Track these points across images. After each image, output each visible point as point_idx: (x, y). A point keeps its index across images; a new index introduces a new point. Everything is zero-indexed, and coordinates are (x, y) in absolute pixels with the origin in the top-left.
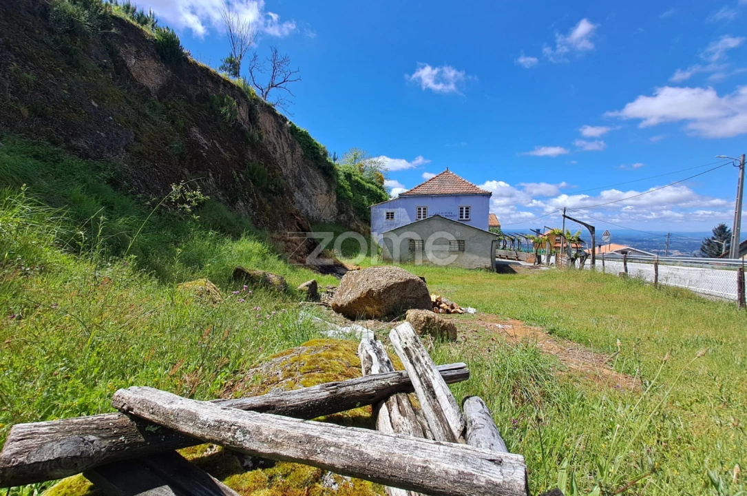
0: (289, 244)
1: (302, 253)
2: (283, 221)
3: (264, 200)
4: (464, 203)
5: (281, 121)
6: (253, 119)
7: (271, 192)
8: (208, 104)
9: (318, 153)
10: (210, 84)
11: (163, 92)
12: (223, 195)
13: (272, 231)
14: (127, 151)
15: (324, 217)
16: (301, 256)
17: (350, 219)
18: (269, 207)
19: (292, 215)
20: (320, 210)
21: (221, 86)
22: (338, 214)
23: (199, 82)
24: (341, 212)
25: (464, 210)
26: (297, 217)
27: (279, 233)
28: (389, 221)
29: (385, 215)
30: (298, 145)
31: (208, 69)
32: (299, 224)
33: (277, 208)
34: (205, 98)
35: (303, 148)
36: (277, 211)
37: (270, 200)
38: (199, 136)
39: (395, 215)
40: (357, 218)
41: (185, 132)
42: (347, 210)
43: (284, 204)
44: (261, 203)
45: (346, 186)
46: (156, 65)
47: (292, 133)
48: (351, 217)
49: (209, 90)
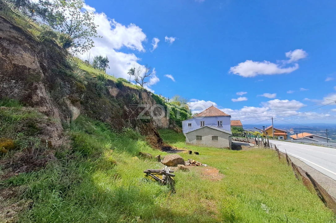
0: (152, 140)
1: (156, 143)
2: (150, 131)
3: (144, 125)
4: (220, 119)
5: (149, 94)
6: (140, 96)
7: (146, 122)
8: (129, 97)
9: (161, 103)
10: (129, 91)
11: (117, 96)
12: (132, 125)
13: (146, 135)
14: (110, 117)
15: (164, 126)
16: (156, 144)
17: (174, 126)
18: (145, 127)
19: (152, 129)
20: (162, 123)
21: (132, 90)
22: (169, 125)
23: (126, 91)
24: (170, 124)
25: (220, 122)
26: (154, 130)
27: (148, 136)
28: (190, 127)
29: (188, 124)
30: (154, 100)
31: (129, 87)
32: (155, 133)
33: (148, 127)
34: (128, 95)
35: (156, 101)
36: (148, 128)
37: (145, 125)
38: (126, 108)
39: (192, 124)
40: (177, 125)
41: (123, 108)
42: (173, 123)
43: (150, 125)
44: (143, 126)
45: (172, 114)
46: (116, 89)
47: (153, 97)
48: (175, 125)
49: (129, 92)
